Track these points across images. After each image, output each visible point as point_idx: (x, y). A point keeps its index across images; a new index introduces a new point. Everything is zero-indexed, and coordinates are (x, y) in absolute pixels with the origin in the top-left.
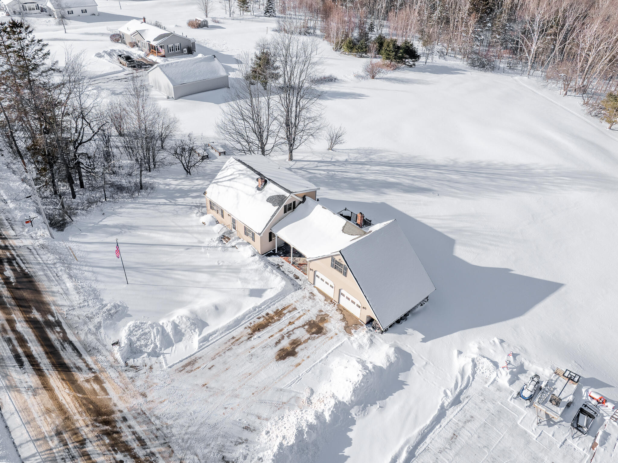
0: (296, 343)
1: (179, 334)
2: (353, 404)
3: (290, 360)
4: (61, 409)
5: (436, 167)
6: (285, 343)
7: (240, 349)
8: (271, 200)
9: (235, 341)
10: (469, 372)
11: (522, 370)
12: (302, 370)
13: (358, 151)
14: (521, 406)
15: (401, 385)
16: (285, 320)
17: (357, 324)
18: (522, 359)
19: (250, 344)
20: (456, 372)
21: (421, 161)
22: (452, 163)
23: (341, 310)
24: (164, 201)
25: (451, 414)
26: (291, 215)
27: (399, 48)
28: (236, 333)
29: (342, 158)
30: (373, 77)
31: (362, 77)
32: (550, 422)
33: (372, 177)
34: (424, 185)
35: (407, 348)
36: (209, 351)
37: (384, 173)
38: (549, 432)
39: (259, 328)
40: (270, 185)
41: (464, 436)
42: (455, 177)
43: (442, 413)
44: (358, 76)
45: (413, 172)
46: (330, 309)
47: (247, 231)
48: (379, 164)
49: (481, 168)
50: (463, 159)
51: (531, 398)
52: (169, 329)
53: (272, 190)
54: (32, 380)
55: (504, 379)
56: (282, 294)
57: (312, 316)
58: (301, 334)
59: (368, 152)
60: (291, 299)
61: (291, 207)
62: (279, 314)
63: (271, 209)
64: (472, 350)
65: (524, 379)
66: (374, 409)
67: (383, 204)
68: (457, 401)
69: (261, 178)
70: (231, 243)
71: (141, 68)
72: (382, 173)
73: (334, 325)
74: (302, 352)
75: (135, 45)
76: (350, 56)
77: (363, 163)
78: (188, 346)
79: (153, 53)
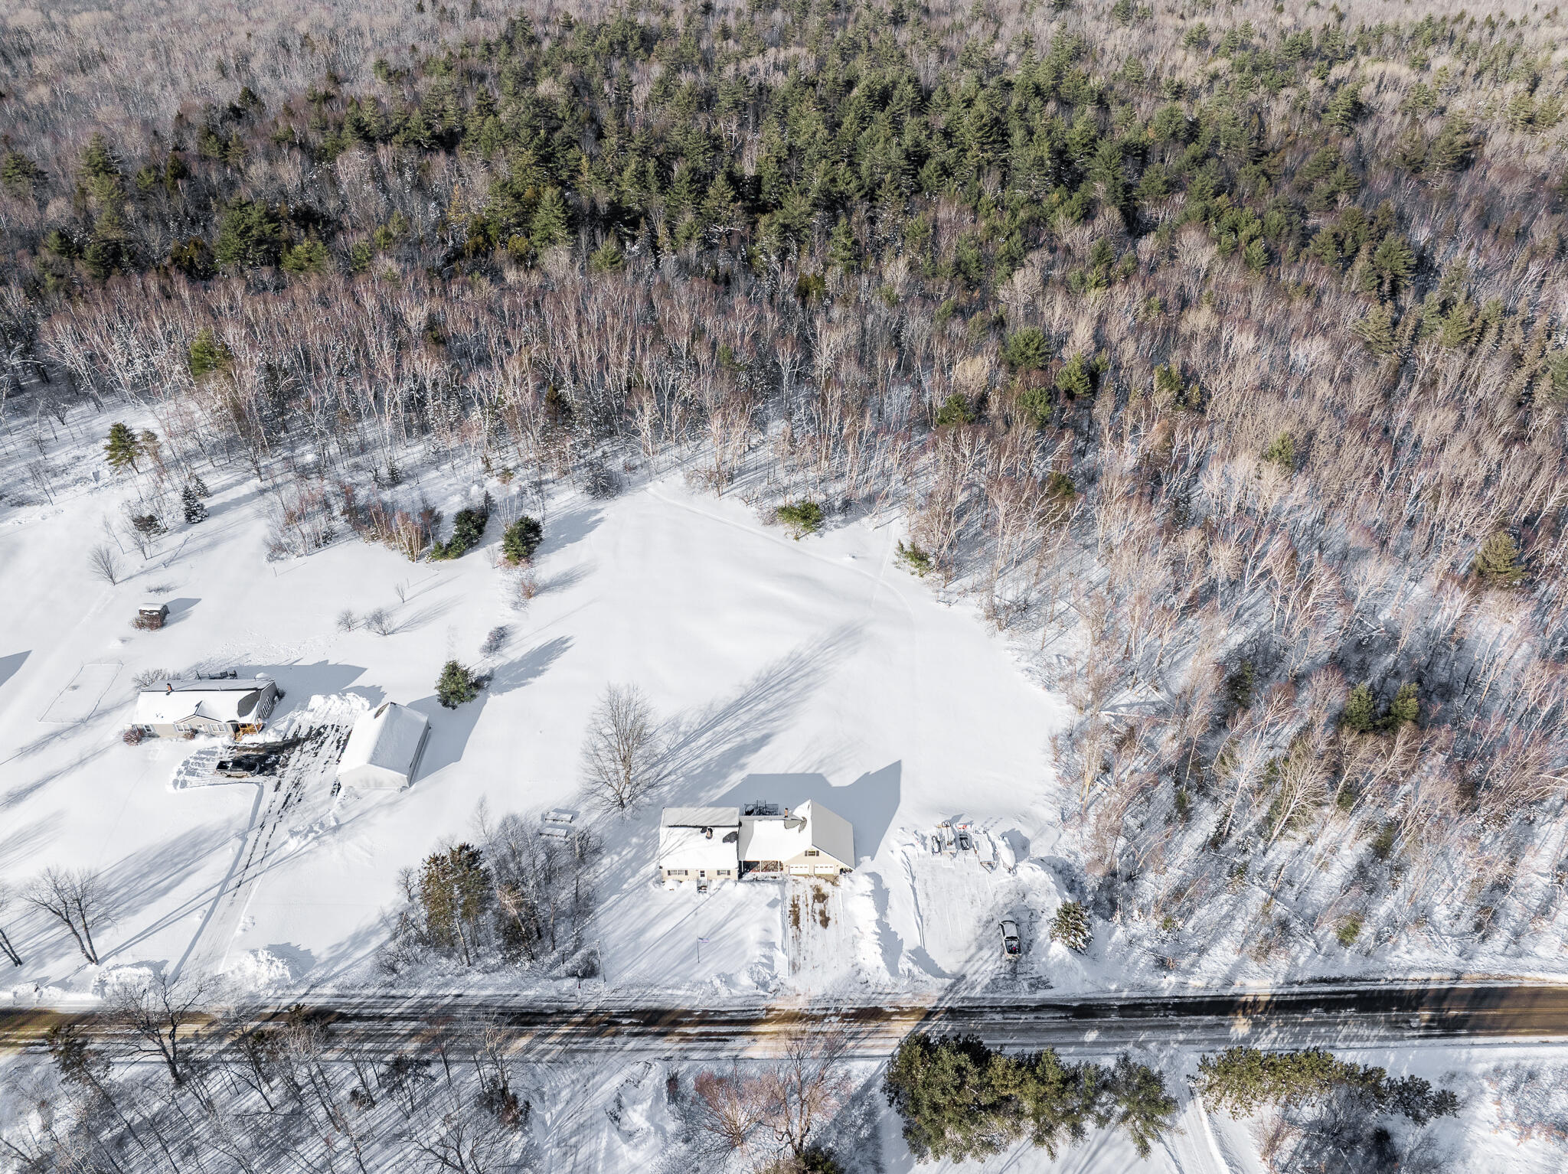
0: (822, 913)
1: (770, 958)
2: (880, 917)
3: (830, 923)
4: (778, 1033)
6: (818, 918)
7: (804, 938)
8: (725, 840)
9: (796, 938)
10: (905, 859)
11: (924, 838)
12: (841, 922)
14: (938, 857)
15: (887, 891)
16: (801, 905)
17: (836, 878)
18: (920, 833)
19: (804, 932)
20: (900, 864)
23: (822, 877)
24: (614, 897)
25: (916, 886)
27: (522, 533)
28: (791, 933)
30: (531, 595)
31: (519, 603)
32: (954, 855)
34: (756, 735)
35: (871, 870)
36: (792, 953)
38: (956, 860)
39: (796, 922)
40: (716, 831)
41: (931, 890)
42: (762, 707)
43: (914, 889)
44: (517, 606)
45: (730, 724)
46: (814, 881)
47: (719, 872)
48: (699, 733)
51: (939, 850)
52: (764, 960)
53: (720, 833)
54: (747, 1038)
55: (922, 849)
56: (782, 893)
57: (811, 894)
58: (818, 906)
60: (789, 892)
62: (795, 906)
63: (729, 846)
64: (898, 848)
65: (929, 842)
66: (888, 911)
67: (750, 776)
68: (914, 878)
69: (704, 829)
70: (711, 889)
71: (272, 765)
72: (712, 744)
73: (827, 888)
74: (830, 914)
75: (194, 733)
76: (445, 562)
77: (685, 743)
78: (781, 960)
79: (245, 732)
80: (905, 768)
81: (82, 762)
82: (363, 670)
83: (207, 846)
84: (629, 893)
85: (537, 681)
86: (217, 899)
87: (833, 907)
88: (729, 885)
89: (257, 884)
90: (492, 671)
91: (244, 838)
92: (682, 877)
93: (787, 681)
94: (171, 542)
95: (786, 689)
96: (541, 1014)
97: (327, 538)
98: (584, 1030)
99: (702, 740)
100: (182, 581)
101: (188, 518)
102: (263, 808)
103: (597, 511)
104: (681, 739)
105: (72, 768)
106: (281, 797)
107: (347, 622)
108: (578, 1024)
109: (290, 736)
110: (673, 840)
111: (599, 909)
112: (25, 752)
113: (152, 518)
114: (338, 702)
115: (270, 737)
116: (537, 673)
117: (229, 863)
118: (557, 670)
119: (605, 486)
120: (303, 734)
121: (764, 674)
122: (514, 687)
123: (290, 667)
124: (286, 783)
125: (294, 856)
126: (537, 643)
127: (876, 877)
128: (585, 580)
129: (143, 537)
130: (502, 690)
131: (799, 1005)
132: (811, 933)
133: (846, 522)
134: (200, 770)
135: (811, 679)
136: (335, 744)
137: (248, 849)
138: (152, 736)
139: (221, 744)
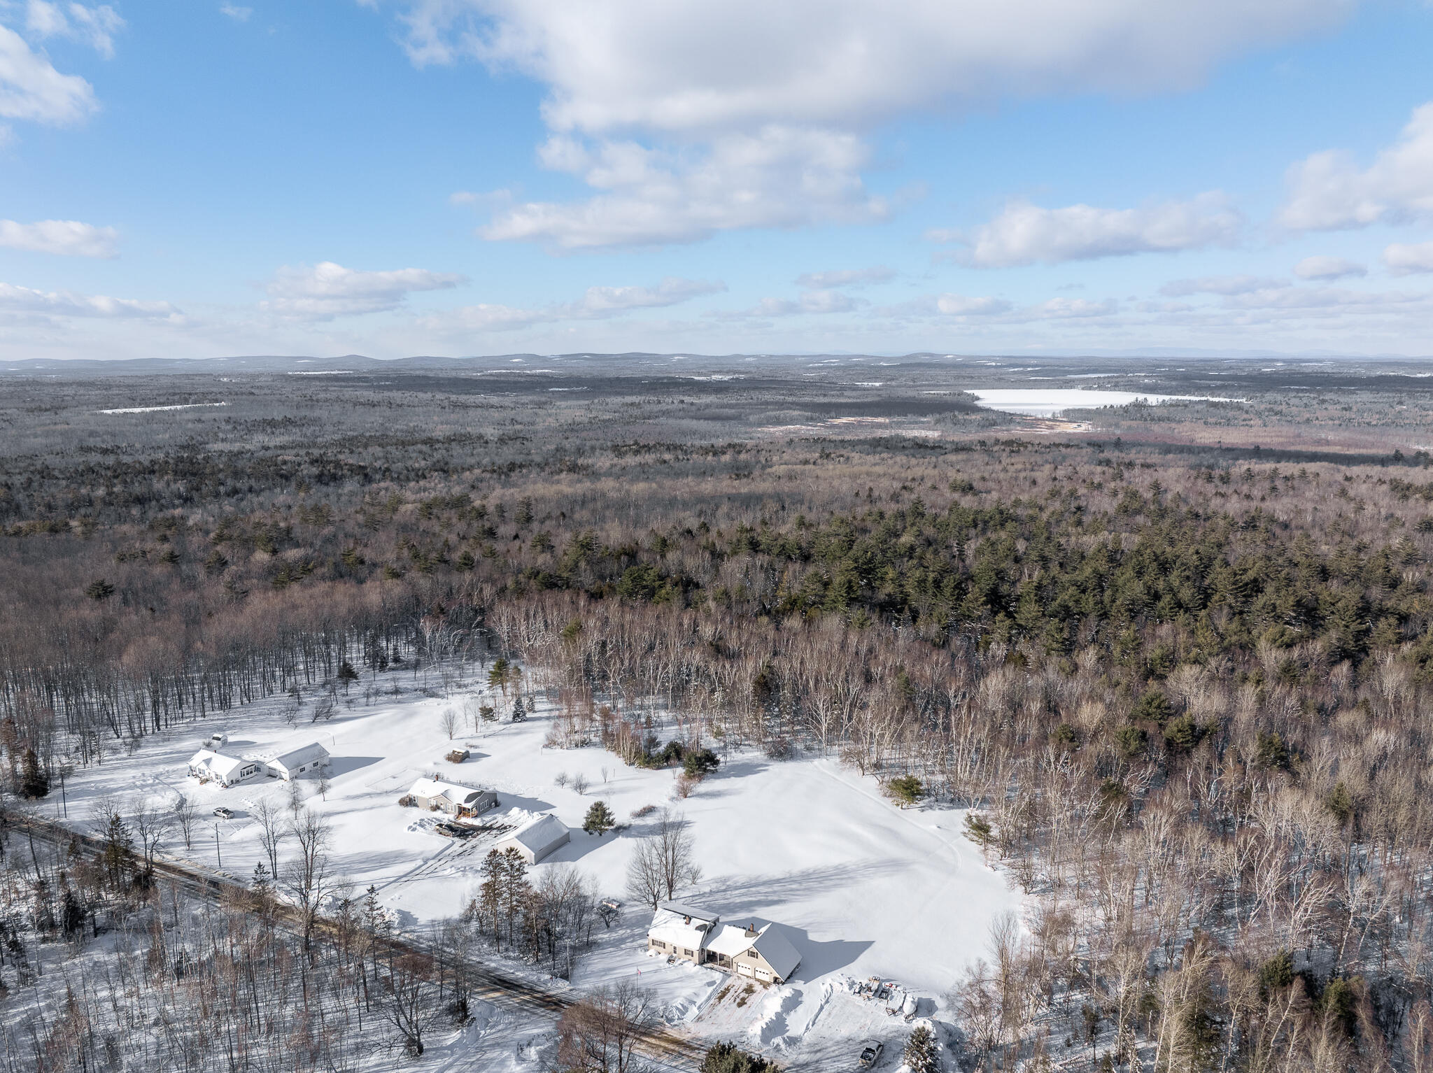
0: (743, 999)
1: (686, 1009)
2: (783, 1012)
3: (744, 1006)
4: (657, 1046)
5: (778, 881)
6: (738, 1000)
7: (719, 1007)
8: (697, 928)
9: (713, 1005)
10: (830, 990)
11: (854, 983)
12: (753, 1008)
13: (716, 881)
14: (857, 997)
15: (800, 1001)
16: (732, 991)
17: (769, 984)
18: (853, 979)
19: (722, 1004)
20: (824, 992)
21: (766, 879)
22: (788, 875)
23: (758, 980)
25: (826, 1007)
26: (711, 935)
27: (700, 758)
28: (712, 1001)
29: (707, 889)
30: (686, 796)
31: (677, 799)
32: (869, 998)
33: (738, 900)
34: (776, 898)
35: (798, 988)
36: (704, 1011)
37: (743, 895)
38: (869, 1003)
39: (721, 998)
40: (693, 920)
41: (834, 1012)
42: (794, 886)
43: (822, 1008)
44: (672, 799)
45: (763, 889)
46: (751, 981)
47: (686, 952)
48: (736, 888)
49: (810, 874)
50: (796, 869)
51: (859, 992)
52: (680, 1007)
53: (696, 922)
54: (635, 1041)
55: (846, 988)
56: (723, 981)
57: (744, 986)
58: (743, 995)
59: (724, 880)
60: (729, 982)
61: (709, 931)
62: (728, 990)
63: (701, 934)
64: (829, 981)
65: (855, 986)
66: (792, 1013)
67: (753, 918)
68: (827, 1002)
69: (686, 916)
70: (676, 963)
71: (467, 836)
73: (758, 987)
74: (749, 1002)
75: (436, 808)
76: (647, 770)
78: (694, 1011)
79: (464, 815)
80: (873, 945)
81: (372, 808)
82: (554, 807)
83: (403, 859)
84: (622, 949)
86: (391, 883)
87: (752, 999)
88: (690, 965)
89: (415, 883)
90: (630, 825)
91: (426, 863)
92: (661, 949)
93: (827, 878)
94: (495, 727)
95: (820, 882)
96: (520, 986)
97: (584, 744)
98: (538, 1002)
99: (737, 892)
100: (485, 745)
101: (514, 718)
102: (447, 852)
103: (766, 765)
104: (724, 888)
105: (365, 809)
106: (461, 850)
107: (562, 781)
108: (537, 998)
109: (488, 825)
110: (663, 917)
111: (596, 952)
112: (348, 798)
113: (491, 710)
114: (527, 815)
115: (477, 822)
117: (409, 870)
119: (782, 752)
120: (495, 826)
121: (811, 871)
122: (638, 837)
123: (515, 796)
124: (469, 845)
125: (446, 878)
126: (670, 820)
127: (799, 994)
128: (728, 797)
129: (481, 722)
130: (629, 836)
131: (685, 1037)
132: (727, 1006)
133: (949, 808)
134: (427, 826)
135: (843, 882)
137: (423, 868)
138: (416, 805)
139: (448, 818)
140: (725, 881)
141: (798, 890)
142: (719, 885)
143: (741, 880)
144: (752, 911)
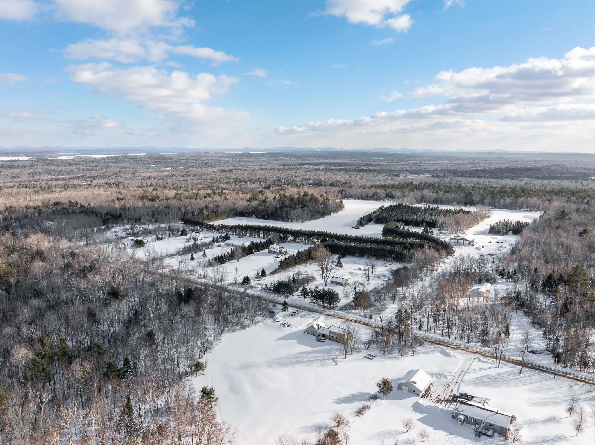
13: (325, 365)
42: (293, 360)
72: (316, 357)
77: (323, 360)
82: (418, 420)
85: (355, 392)
90: (368, 400)
95: (281, 361)
99: (318, 358)
104: (323, 361)
116: (354, 395)
118: (346, 393)
120: (444, 403)
122: (364, 394)
124: (449, 391)
126: (347, 405)
128: (310, 424)
130: (369, 394)
135: (271, 361)
136: (432, 396)
140: (322, 364)
141: (292, 358)
142: (325, 363)
143: (316, 364)
144: (313, 350)
